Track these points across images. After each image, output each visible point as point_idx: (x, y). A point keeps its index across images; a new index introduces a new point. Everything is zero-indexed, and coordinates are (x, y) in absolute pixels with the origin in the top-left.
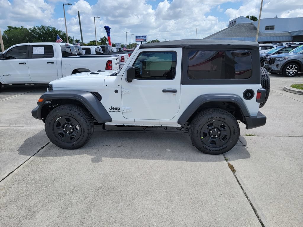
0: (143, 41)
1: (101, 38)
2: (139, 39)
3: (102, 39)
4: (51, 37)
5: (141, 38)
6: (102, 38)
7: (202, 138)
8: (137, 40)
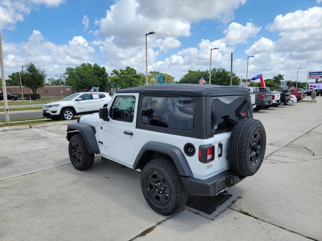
0: (320, 78)
1: (274, 76)
2: (313, 76)
3: (275, 78)
4: (220, 78)
5: (316, 75)
6: (276, 76)
7: (148, 189)
8: (310, 77)
